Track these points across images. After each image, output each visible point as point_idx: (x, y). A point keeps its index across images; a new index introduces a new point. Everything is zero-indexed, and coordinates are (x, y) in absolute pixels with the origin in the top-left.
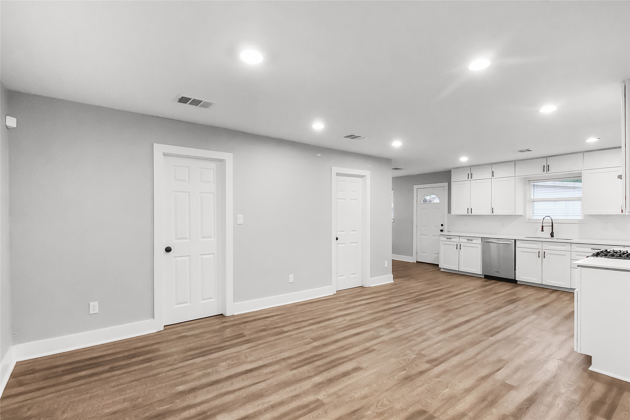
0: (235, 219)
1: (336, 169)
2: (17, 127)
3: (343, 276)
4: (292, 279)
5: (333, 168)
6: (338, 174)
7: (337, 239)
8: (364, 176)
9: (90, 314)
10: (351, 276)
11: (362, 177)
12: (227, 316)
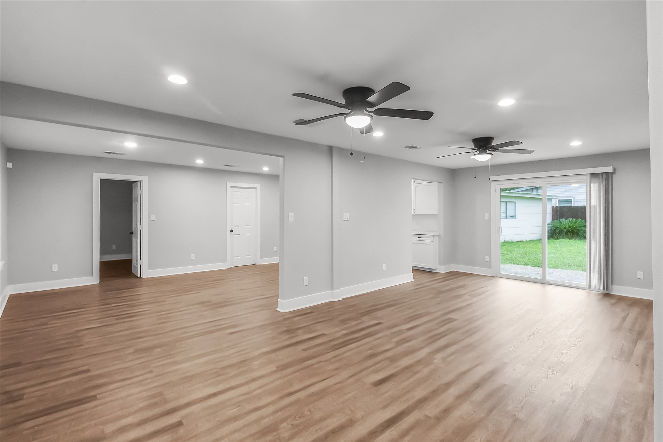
0: (150, 217)
1: (229, 184)
2: (12, 167)
3: (238, 257)
4: (194, 257)
5: (227, 183)
6: (232, 187)
7: (232, 231)
8: (256, 188)
9: (53, 270)
10: (245, 257)
11: (255, 188)
12: (143, 278)
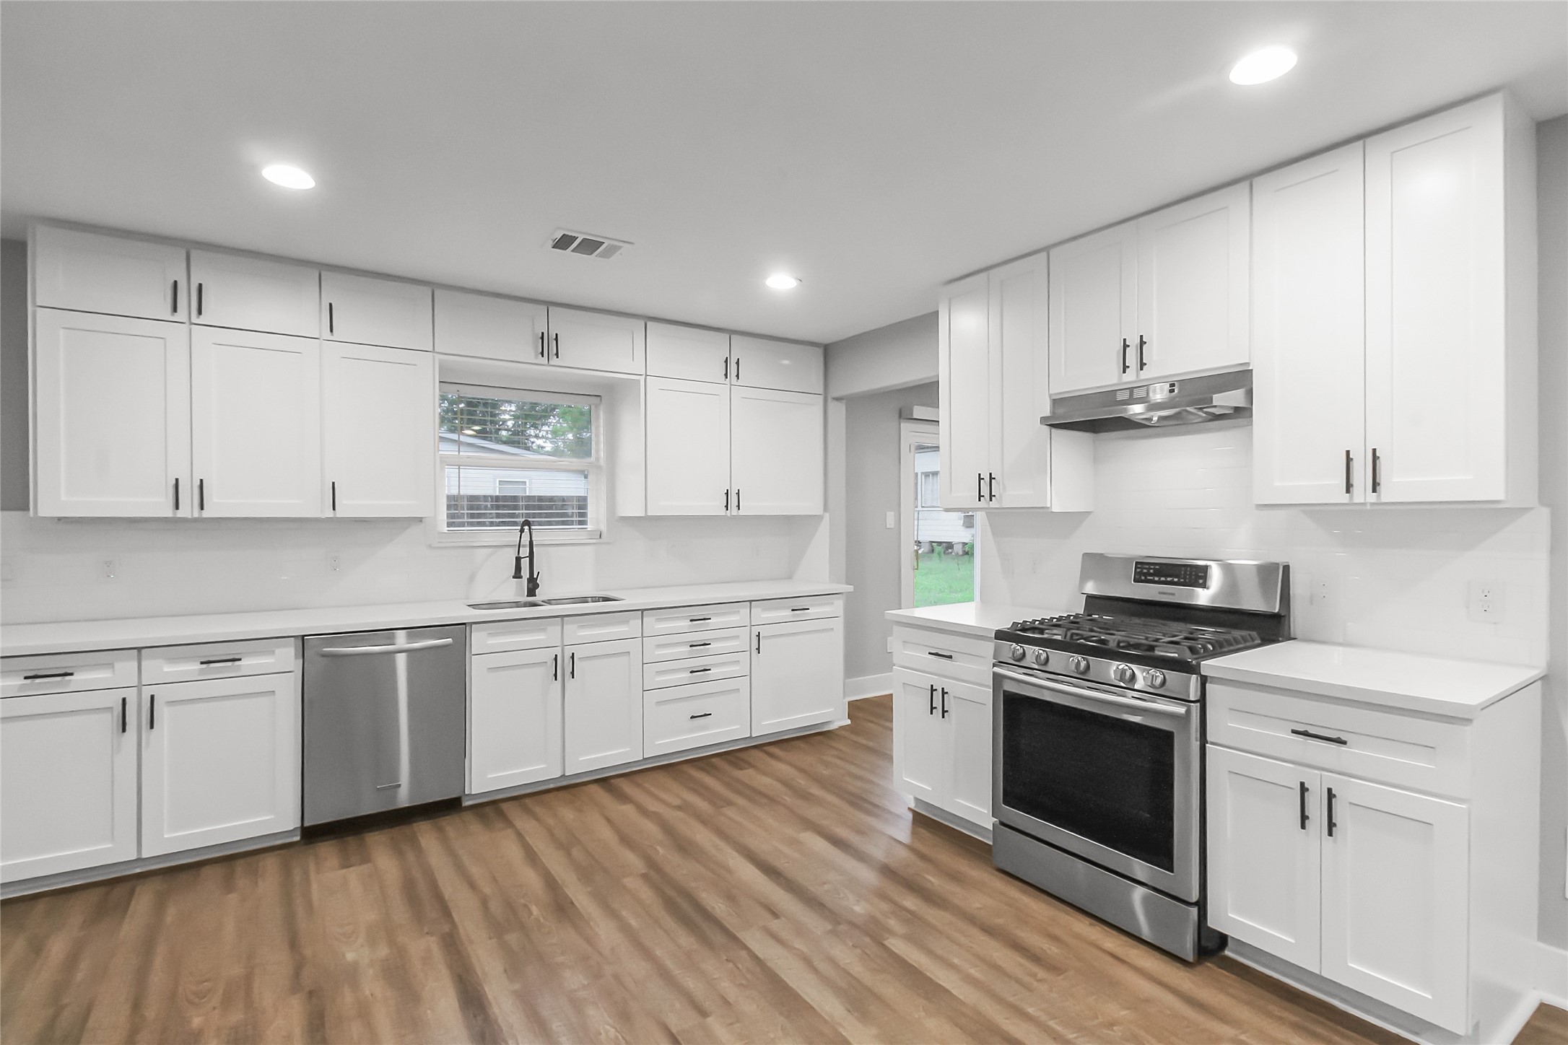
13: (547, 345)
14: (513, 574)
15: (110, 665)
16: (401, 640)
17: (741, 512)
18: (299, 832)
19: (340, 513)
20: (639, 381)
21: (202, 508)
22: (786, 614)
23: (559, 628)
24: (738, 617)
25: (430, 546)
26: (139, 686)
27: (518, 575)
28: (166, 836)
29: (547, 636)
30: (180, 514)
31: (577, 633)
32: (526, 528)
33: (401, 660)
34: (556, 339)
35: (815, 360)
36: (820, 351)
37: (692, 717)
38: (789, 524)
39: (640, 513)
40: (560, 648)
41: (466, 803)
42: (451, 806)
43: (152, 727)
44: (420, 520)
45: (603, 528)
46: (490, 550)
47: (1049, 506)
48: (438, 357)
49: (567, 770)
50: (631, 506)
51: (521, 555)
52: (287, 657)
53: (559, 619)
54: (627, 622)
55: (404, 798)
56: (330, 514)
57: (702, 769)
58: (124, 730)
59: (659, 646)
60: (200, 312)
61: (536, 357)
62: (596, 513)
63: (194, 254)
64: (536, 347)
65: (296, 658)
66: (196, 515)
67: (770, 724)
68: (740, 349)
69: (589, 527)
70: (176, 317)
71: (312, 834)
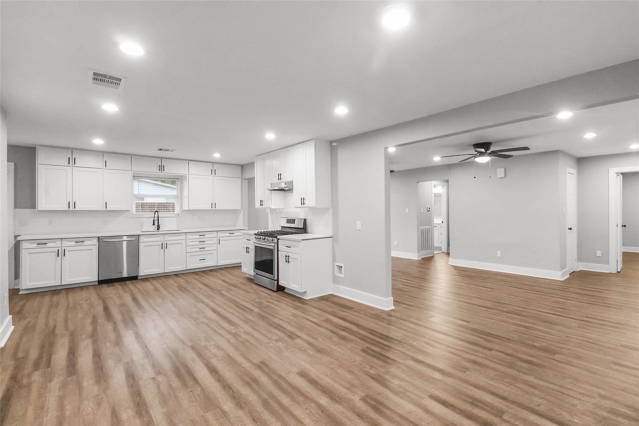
13: (161, 168)
14: (153, 224)
15: (55, 242)
16: (125, 238)
17: (216, 209)
18: (97, 282)
19: (108, 209)
20: (187, 176)
21: (75, 208)
22: (228, 235)
23: (163, 237)
24: (215, 235)
25: (131, 218)
26: (62, 247)
27: (154, 224)
28: (67, 280)
29: (160, 239)
30: (70, 209)
31: (167, 238)
32: (156, 213)
33: (125, 243)
34: (164, 166)
35: (239, 169)
36: (240, 166)
37: (200, 260)
38: (235, 212)
39: (187, 209)
40: (163, 242)
41: (139, 278)
42: (135, 278)
43: (64, 256)
44: (128, 211)
45: (179, 213)
46: (147, 218)
47: (271, 207)
48: (132, 172)
49: (165, 271)
50: (186, 208)
51: (155, 219)
52: (95, 242)
53: (163, 235)
54: (182, 236)
55: (125, 274)
56: (105, 209)
57: (203, 273)
58: (58, 256)
59: (191, 242)
60: (75, 164)
61: (158, 171)
62: (177, 209)
63: (74, 151)
64: (158, 169)
65: (97, 242)
66: (73, 210)
67: (222, 262)
68: (216, 167)
69: (176, 213)
70: (69, 165)
71: (101, 282)
